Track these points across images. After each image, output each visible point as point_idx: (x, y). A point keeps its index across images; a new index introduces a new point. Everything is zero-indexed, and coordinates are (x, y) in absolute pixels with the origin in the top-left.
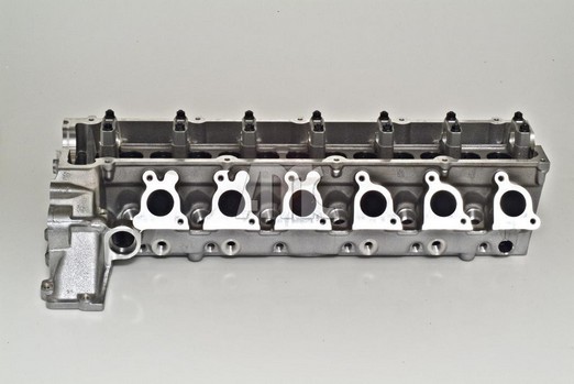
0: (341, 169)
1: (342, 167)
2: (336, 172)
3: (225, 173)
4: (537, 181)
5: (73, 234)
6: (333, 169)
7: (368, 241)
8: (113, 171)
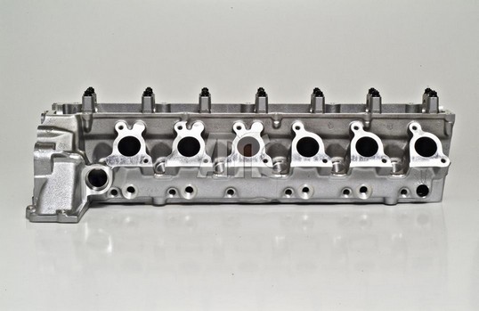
0: (280, 120)
1: (281, 119)
2: (277, 123)
3: (183, 124)
4: (445, 133)
5: (55, 164)
6: (273, 120)
7: (306, 186)
8: (91, 122)
